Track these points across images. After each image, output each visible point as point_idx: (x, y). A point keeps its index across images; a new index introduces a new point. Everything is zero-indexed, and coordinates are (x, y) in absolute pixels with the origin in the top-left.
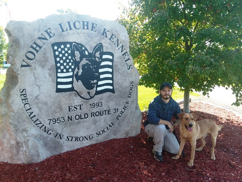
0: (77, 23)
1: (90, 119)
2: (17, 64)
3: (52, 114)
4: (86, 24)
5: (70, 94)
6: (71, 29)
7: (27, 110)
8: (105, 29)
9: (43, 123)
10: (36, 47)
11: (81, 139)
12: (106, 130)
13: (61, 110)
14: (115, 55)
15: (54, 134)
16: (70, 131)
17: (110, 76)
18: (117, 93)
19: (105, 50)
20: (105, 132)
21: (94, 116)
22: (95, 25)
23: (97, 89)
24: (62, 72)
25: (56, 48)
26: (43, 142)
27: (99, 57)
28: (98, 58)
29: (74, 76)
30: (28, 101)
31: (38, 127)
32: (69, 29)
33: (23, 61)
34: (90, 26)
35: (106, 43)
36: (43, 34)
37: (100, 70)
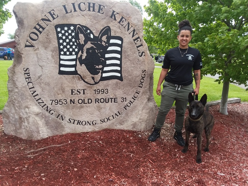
0: (82, 5)
1: (94, 105)
2: (21, 44)
3: (55, 95)
4: (92, 5)
5: (73, 78)
6: (75, 11)
7: (30, 89)
8: (114, 12)
9: (45, 103)
10: (39, 28)
11: (84, 123)
12: (111, 118)
13: (63, 92)
14: (125, 40)
15: (56, 115)
16: (73, 114)
17: (118, 62)
18: (125, 81)
19: (113, 34)
20: (109, 120)
21: (99, 103)
22: (102, 7)
23: (102, 75)
24: (65, 54)
25: (59, 30)
26: (45, 120)
27: (106, 41)
28: (104, 42)
29: (78, 60)
30: (31, 80)
31: (40, 105)
32: (73, 10)
33: (27, 41)
34: (97, 8)
35: (115, 26)
36: (46, 16)
37: (106, 55)
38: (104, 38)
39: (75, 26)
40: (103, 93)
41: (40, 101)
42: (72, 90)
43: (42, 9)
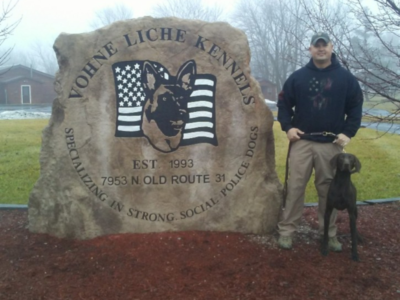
0: (152, 32)
1: (170, 186)
2: (64, 93)
3: (108, 169)
4: (166, 31)
5: (137, 141)
6: (142, 41)
7: (73, 159)
8: (200, 38)
9: (94, 181)
10: (90, 70)
11: (153, 217)
12: (199, 209)
13: (122, 165)
14: (219, 79)
15: (109, 202)
16: (135, 200)
17: (209, 115)
18: (221, 146)
19: (199, 71)
20: (196, 213)
22: (182, 32)
25: (118, 70)
28: (186, 84)
29: (144, 113)
30: (75, 146)
31: (87, 186)
32: (139, 41)
33: (72, 89)
34: (174, 35)
35: (203, 60)
36: (101, 51)
37: (189, 104)
38: (186, 78)
39: (141, 63)
40: (184, 166)
41: (87, 179)
42: (135, 162)
43: (94, 43)
